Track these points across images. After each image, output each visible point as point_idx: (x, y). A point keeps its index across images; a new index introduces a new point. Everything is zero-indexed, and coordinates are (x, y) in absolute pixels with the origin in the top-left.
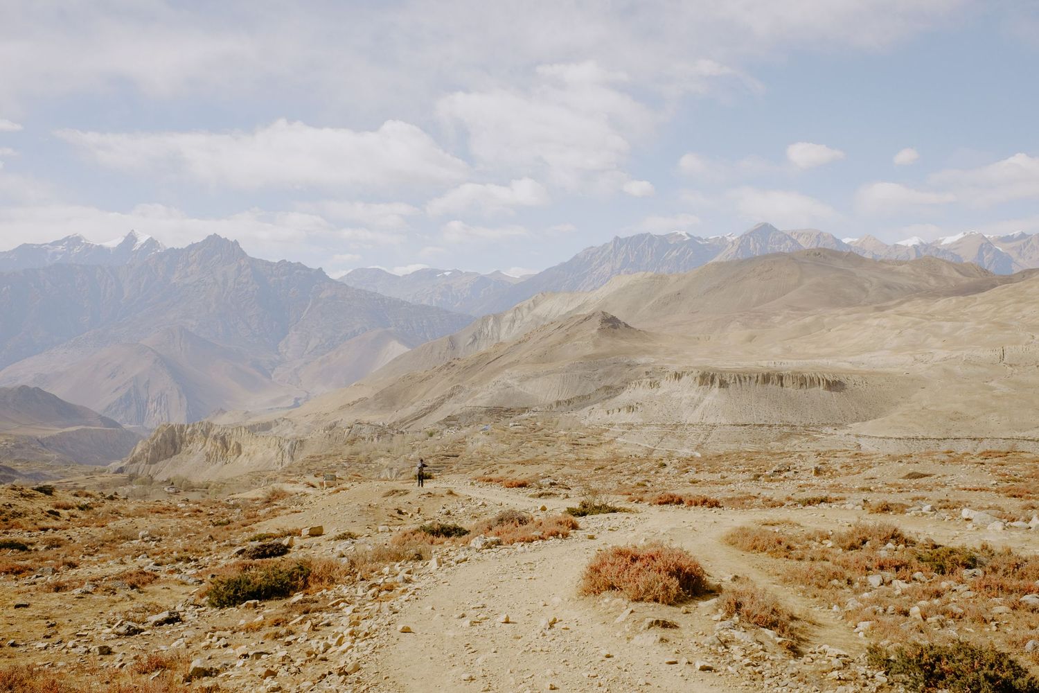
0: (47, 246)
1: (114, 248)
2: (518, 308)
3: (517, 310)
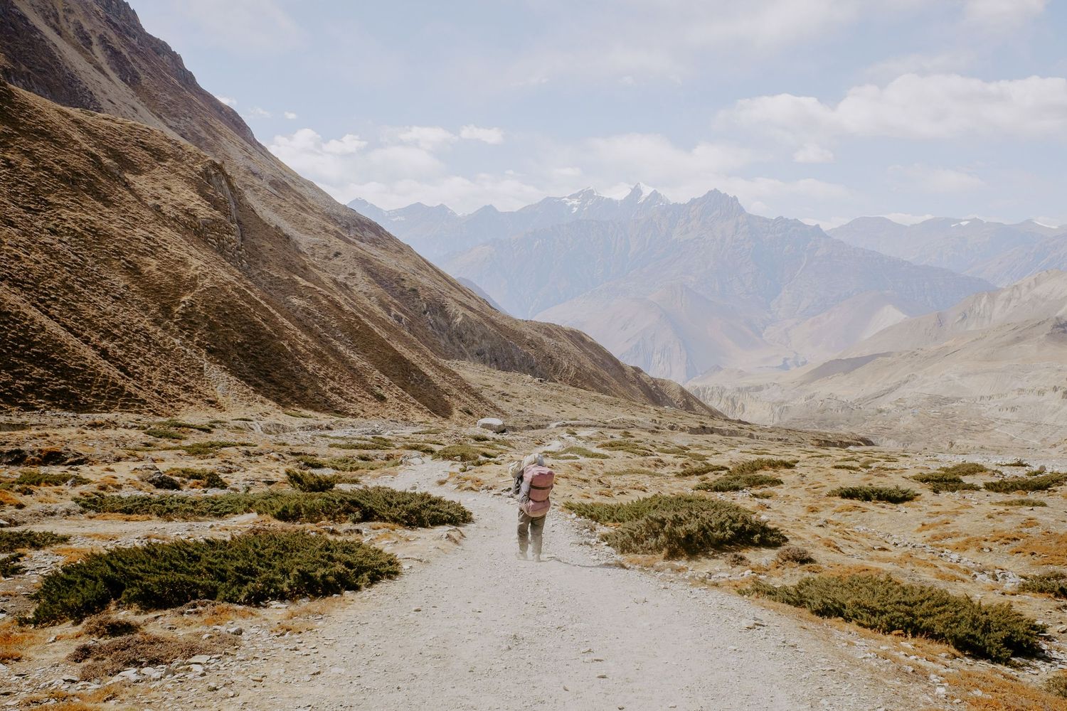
0: (566, 199)
1: (622, 201)
2: (1016, 286)
3: (1015, 290)
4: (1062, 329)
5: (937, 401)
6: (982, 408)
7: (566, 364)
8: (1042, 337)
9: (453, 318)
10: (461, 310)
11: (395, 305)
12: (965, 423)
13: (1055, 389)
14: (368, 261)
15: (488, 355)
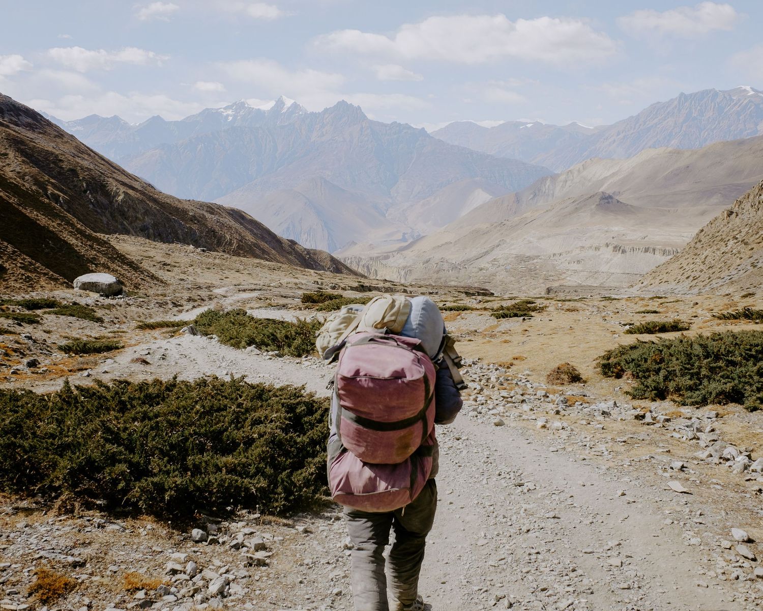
2: (569, 171)
4: (607, 201)
5: (521, 259)
6: (556, 263)
7: (228, 237)
8: (593, 207)
9: (114, 197)
10: (122, 189)
11: (52, 184)
12: (545, 274)
13: (607, 245)
14: (22, 142)
15: (151, 231)
